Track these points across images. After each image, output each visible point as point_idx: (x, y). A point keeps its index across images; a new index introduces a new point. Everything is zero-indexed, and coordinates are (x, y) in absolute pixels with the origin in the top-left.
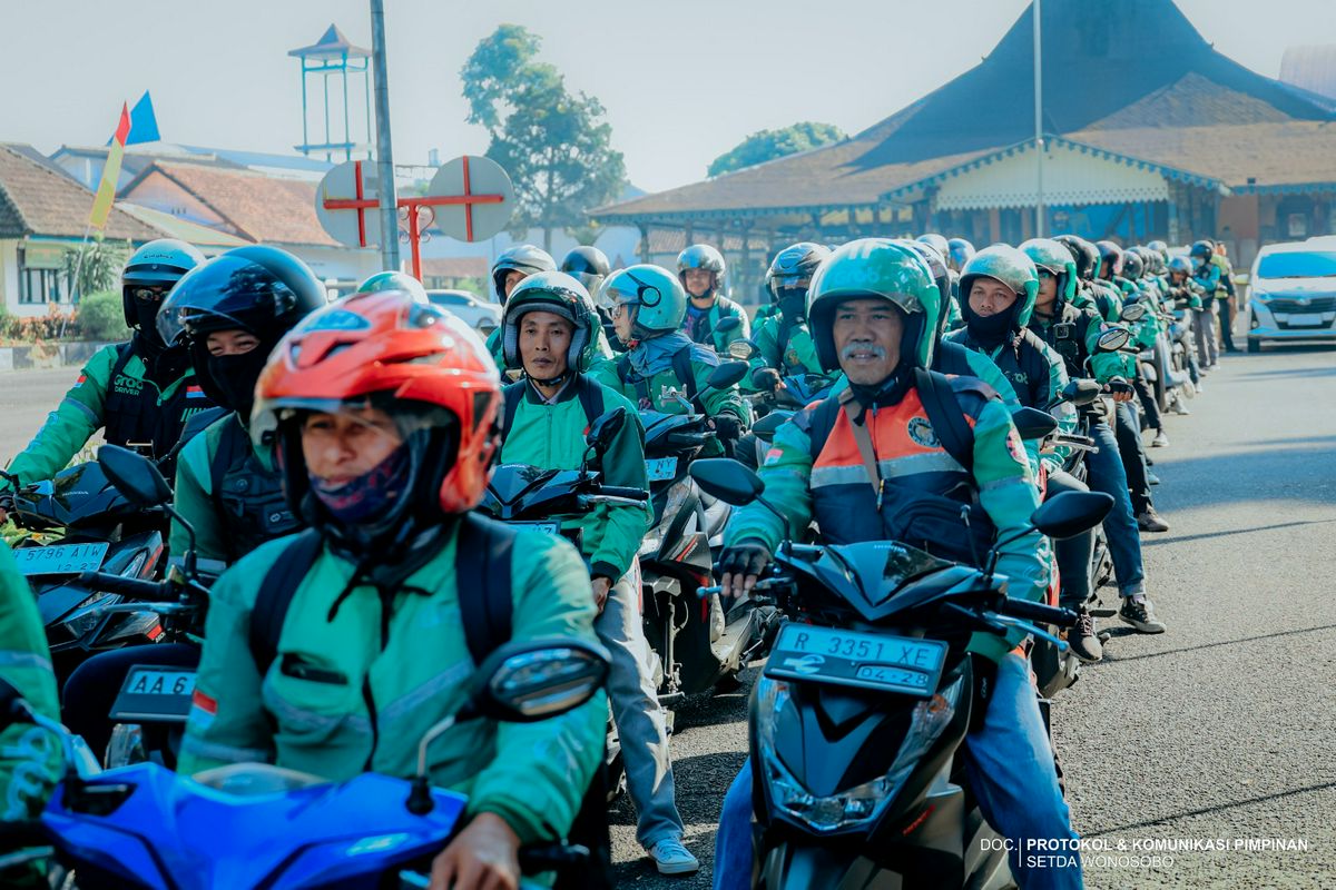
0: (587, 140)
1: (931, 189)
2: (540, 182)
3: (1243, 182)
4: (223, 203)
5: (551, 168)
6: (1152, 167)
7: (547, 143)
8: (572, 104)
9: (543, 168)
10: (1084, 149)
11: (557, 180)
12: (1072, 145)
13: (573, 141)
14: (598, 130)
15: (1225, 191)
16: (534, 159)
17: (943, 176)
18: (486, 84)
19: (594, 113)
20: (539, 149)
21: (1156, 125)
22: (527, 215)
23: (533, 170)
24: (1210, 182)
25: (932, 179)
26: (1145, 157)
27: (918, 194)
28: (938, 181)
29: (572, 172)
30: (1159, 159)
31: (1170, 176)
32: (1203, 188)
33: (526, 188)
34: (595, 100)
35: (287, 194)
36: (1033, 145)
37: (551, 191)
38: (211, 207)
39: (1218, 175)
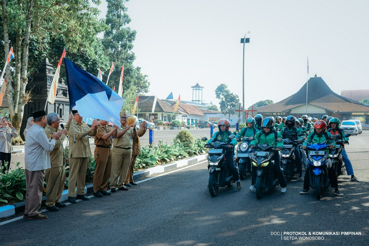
0: (236, 101)
1: (290, 110)
2: (229, 107)
3: (337, 111)
4: (184, 108)
5: (230, 105)
6: (323, 109)
7: (230, 101)
8: (234, 96)
9: (229, 105)
10: (313, 106)
11: (231, 107)
12: (311, 105)
13: (234, 102)
14: (238, 100)
15: (334, 112)
16: (228, 103)
17: (292, 109)
18: (219, 92)
19: (237, 97)
20: (229, 102)
21: (323, 102)
22: (227, 112)
23: (228, 105)
24: (332, 111)
25: (290, 109)
26: (322, 107)
27: (288, 111)
28: (291, 109)
29: (234, 106)
30: (324, 107)
31: (326, 110)
32: (331, 112)
33: (227, 108)
34: (237, 95)
35: (193, 107)
36: (306, 105)
37: (230, 108)
38: (183, 109)
39: (333, 110)
